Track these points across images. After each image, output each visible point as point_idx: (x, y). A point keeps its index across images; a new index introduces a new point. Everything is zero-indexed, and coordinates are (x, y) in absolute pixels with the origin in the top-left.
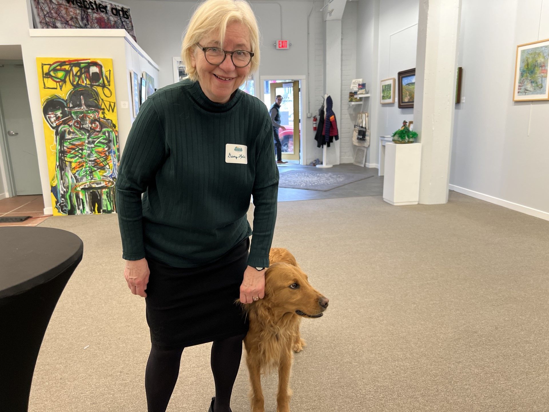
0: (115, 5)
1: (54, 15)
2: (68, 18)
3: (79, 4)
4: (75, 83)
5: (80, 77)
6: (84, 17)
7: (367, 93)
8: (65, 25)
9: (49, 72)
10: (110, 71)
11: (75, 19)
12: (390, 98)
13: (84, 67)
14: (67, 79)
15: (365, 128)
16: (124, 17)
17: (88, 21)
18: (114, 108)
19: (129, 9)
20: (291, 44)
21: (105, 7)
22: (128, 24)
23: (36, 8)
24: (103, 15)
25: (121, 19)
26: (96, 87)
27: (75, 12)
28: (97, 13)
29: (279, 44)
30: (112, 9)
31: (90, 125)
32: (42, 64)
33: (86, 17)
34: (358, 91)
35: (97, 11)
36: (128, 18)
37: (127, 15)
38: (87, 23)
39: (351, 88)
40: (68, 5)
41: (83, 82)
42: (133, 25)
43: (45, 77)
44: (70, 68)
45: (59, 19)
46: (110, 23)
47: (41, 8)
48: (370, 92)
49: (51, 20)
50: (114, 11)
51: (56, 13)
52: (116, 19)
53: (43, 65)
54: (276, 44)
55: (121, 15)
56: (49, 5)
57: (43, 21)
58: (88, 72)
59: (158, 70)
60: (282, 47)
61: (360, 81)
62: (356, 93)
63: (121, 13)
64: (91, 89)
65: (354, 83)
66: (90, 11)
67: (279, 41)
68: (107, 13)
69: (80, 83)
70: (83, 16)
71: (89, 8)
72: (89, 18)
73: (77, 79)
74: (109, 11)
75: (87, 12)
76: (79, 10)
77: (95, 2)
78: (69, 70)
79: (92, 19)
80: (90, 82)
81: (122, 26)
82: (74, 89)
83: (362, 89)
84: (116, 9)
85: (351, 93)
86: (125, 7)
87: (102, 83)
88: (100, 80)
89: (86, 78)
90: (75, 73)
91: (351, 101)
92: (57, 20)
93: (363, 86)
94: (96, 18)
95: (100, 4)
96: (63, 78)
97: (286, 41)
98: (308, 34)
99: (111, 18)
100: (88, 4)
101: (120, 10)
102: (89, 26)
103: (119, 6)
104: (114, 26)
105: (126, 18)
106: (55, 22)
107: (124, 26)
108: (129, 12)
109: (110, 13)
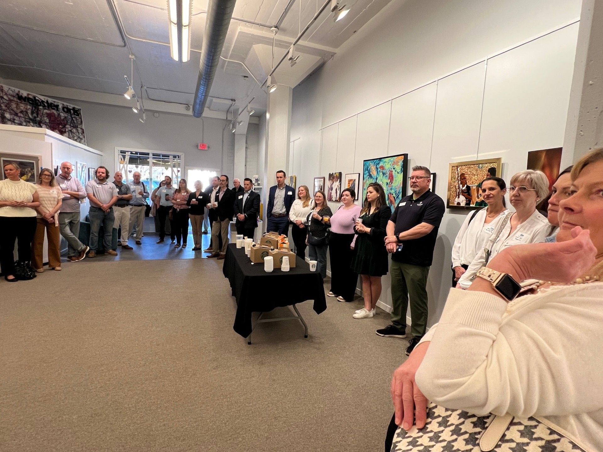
0: (67, 105)
1: (4, 108)
2: (18, 111)
3: (31, 102)
8: (13, 116)
11: (25, 113)
16: (75, 115)
17: (38, 115)
19: (80, 109)
21: (57, 106)
22: (78, 119)
24: (54, 112)
25: (71, 115)
27: (26, 107)
28: (48, 110)
30: (63, 108)
33: (36, 112)
35: (48, 108)
36: (78, 115)
37: (77, 113)
38: (36, 116)
40: (18, 101)
42: (83, 121)
45: (8, 111)
46: (60, 118)
48: (262, 185)
50: (65, 110)
51: (6, 106)
52: (66, 115)
54: (198, 145)
55: (72, 113)
59: (102, 155)
60: (203, 148)
63: (72, 111)
66: (41, 107)
67: (201, 144)
68: (57, 110)
70: (33, 111)
71: (40, 105)
72: (39, 112)
74: (60, 109)
75: (38, 108)
76: (30, 106)
77: (47, 101)
79: (42, 114)
81: (72, 120)
84: (67, 108)
86: (76, 107)
92: (7, 112)
93: (257, 180)
94: (47, 113)
95: (51, 104)
97: (206, 145)
99: (62, 114)
100: (40, 102)
101: (71, 109)
102: (38, 119)
103: (71, 106)
104: (63, 120)
105: (76, 115)
106: (4, 114)
107: (74, 121)
108: (80, 111)
109: (61, 110)
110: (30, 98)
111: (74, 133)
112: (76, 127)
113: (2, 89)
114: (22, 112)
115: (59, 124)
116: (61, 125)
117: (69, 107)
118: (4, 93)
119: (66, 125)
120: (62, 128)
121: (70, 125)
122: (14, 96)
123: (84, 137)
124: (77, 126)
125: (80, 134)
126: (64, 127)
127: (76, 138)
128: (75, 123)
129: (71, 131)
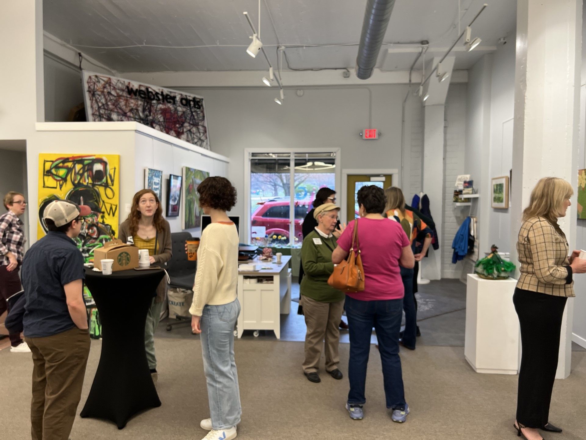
0: (186, 96)
1: (111, 106)
2: (127, 110)
3: (142, 96)
4: (76, 182)
5: (82, 175)
6: (147, 108)
7: (476, 193)
8: (122, 117)
9: (51, 169)
10: (115, 168)
11: (135, 111)
12: (502, 201)
13: (88, 164)
14: (69, 178)
15: (473, 237)
16: (195, 107)
17: (150, 112)
18: (115, 212)
19: (202, 99)
20: (380, 133)
21: (174, 98)
22: (199, 114)
23: (90, 100)
24: (170, 106)
25: (191, 109)
26: (98, 186)
27: (137, 103)
28: (162, 104)
29: (366, 134)
30: (182, 99)
31: (87, 231)
33: (148, 108)
34: (464, 190)
35: (163, 101)
36: (199, 108)
37: (198, 105)
38: (149, 114)
39: (456, 185)
40: (129, 96)
41: (85, 181)
42: (205, 115)
43: (46, 175)
44: (73, 165)
45: (116, 110)
46: (177, 113)
47: (96, 100)
48: (478, 192)
49: (107, 112)
50: (184, 102)
51: (113, 105)
52: (184, 109)
53: (45, 161)
54: (362, 133)
55: (192, 106)
56: (107, 97)
57: (95, 113)
58: (91, 169)
59: (228, 163)
60: (370, 136)
61: (468, 177)
62: (460, 192)
63: (192, 103)
64: (92, 189)
65: (460, 180)
66: (154, 102)
67: (366, 130)
68: (174, 103)
69: (81, 181)
70: (145, 107)
71: (154, 99)
72: (152, 109)
73: (79, 177)
74: (177, 101)
75: (151, 103)
76: (141, 100)
77: (162, 92)
78: (72, 167)
79: (156, 110)
80: (93, 180)
81: (191, 116)
82: (74, 188)
83: (467, 187)
84: (186, 100)
85: (456, 191)
86: (197, 96)
87: (105, 182)
88: (103, 178)
89: (88, 176)
90: (77, 171)
91: (456, 201)
92: (114, 111)
93: (469, 184)
94: (161, 109)
95: (167, 95)
96: (64, 177)
97: (375, 130)
98: (403, 121)
99: (180, 109)
100: (154, 95)
101: (191, 100)
102: (151, 118)
103: (190, 96)
104: (181, 117)
105: (198, 108)
106: (110, 114)
107: (194, 116)
108: (202, 102)
109: (178, 103)
110: (142, 91)
111: (193, 133)
112: (196, 125)
113: (110, 83)
114: (131, 110)
115: (175, 123)
116: (178, 124)
117: (188, 98)
118: (112, 88)
119: (184, 123)
120: (180, 128)
121: (189, 123)
122: (123, 90)
123: (207, 138)
124: (198, 123)
125: (202, 134)
126: (182, 126)
127: (196, 140)
128: (195, 119)
129: (190, 131)
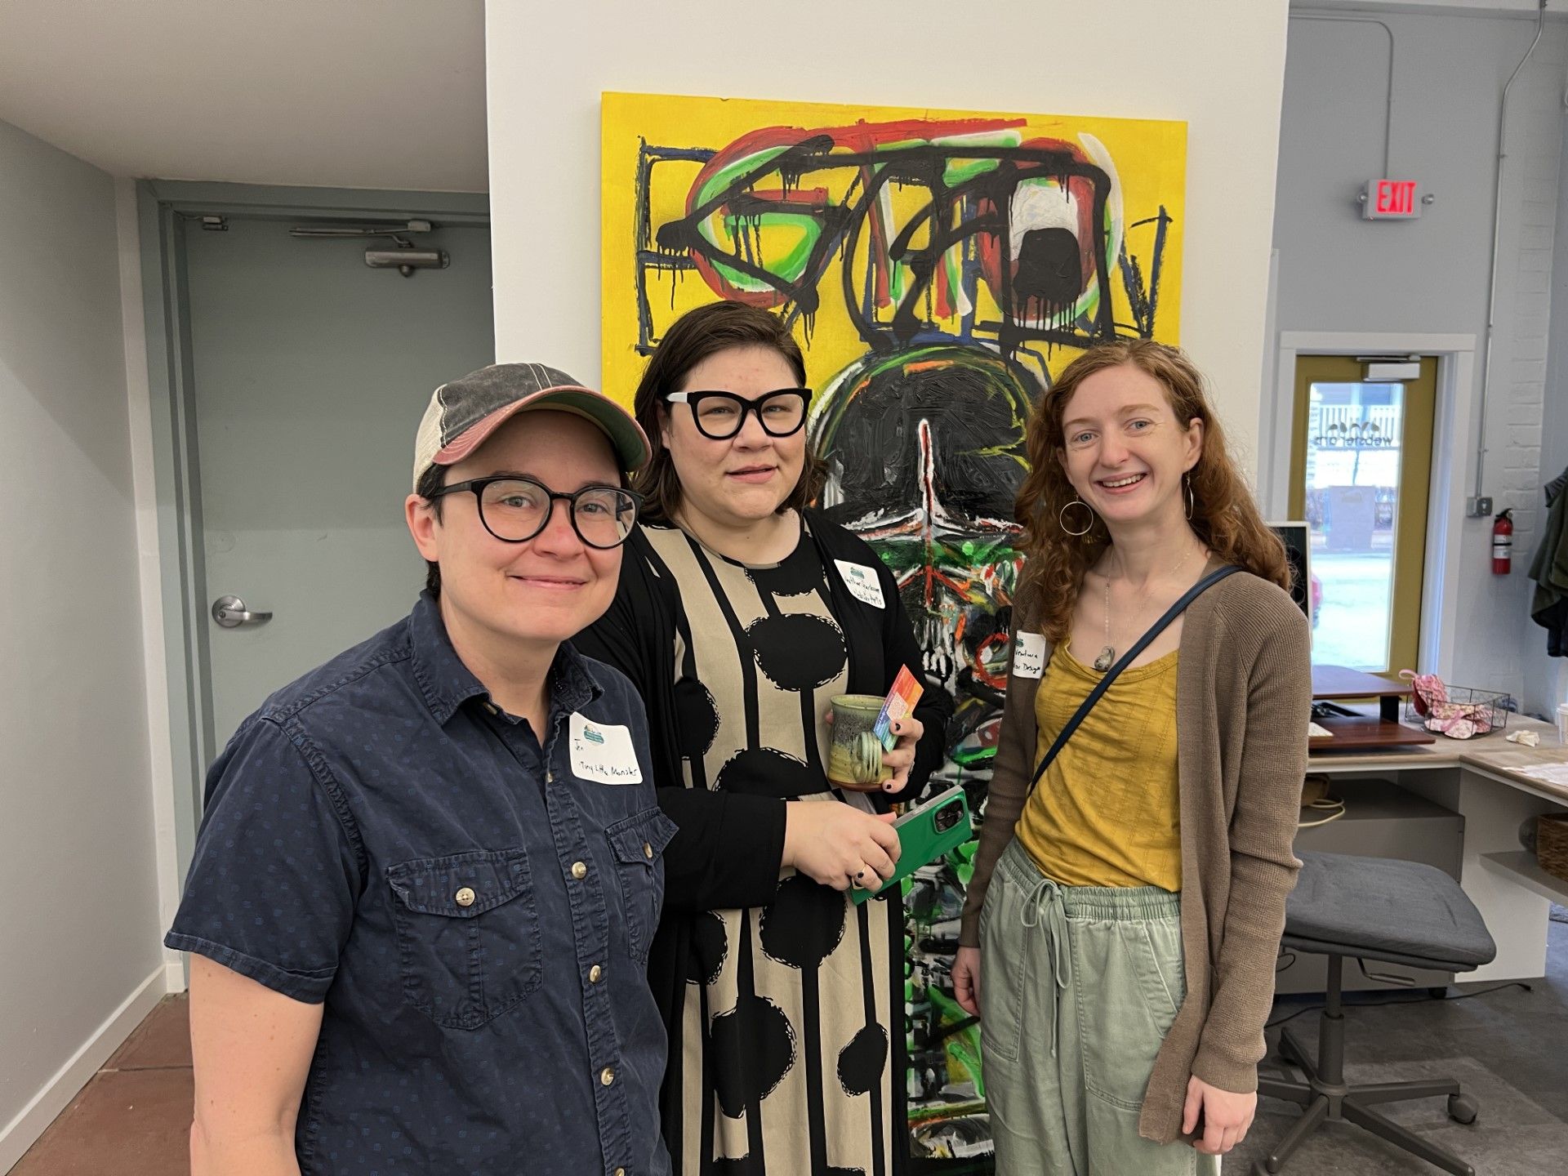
4: (886, 314)
5: (925, 266)
9: (697, 214)
10: (1164, 219)
13: (977, 186)
14: (830, 282)
26: (1040, 346)
29: (1382, 196)
31: (961, 659)
32: (645, 149)
41: (948, 306)
43: (659, 258)
44: (860, 190)
53: (650, 156)
58: (999, 224)
60: (1393, 207)
64: (1001, 365)
67: (1382, 184)
69: (920, 311)
73: (905, 279)
78: (852, 204)
80: (1005, 306)
82: (867, 360)
87: (1092, 317)
88: (1080, 290)
89: (973, 272)
90: (891, 236)
96: (794, 274)
97: (1411, 185)
98: (1499, 157)
